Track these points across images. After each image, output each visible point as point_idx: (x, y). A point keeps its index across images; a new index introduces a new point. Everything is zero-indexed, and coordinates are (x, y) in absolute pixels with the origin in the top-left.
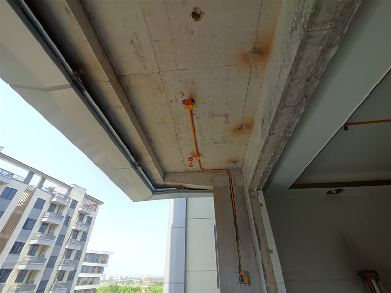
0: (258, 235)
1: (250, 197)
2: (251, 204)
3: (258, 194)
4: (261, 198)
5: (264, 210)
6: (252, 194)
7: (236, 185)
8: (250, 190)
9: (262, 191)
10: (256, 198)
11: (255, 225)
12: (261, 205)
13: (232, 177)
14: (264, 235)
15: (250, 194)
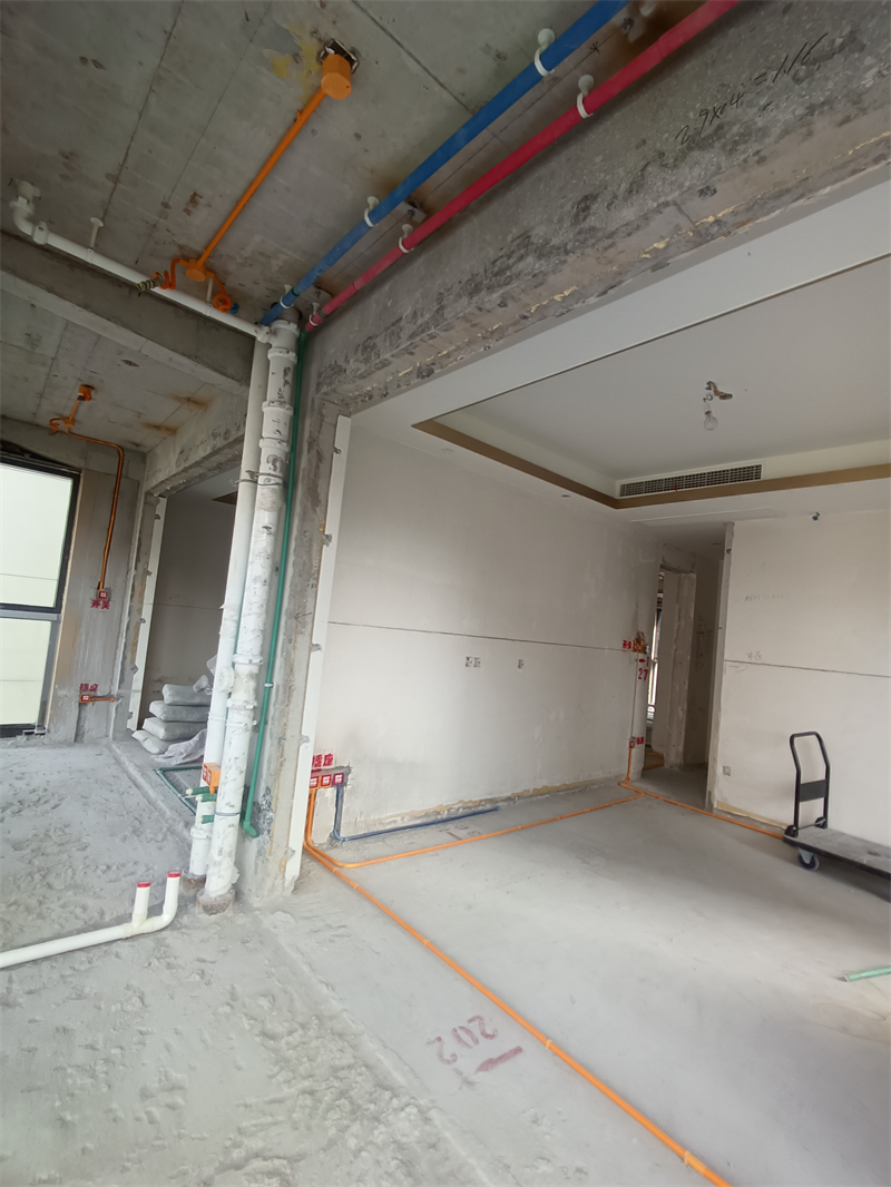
0: (138, 553)
1: (145, 503)
2: (143, 512)
3: (158, 501)
4: (161, 509)
5: (159, 526)
6: (149, 499)
7: (127, 477)
8: (148, 494)
9: (165, 500)
10: (154, 506)
11: (140, 539)
12: (158, 517)
13: (126, 462)
14: (148, 554)
15: (146, 498)
